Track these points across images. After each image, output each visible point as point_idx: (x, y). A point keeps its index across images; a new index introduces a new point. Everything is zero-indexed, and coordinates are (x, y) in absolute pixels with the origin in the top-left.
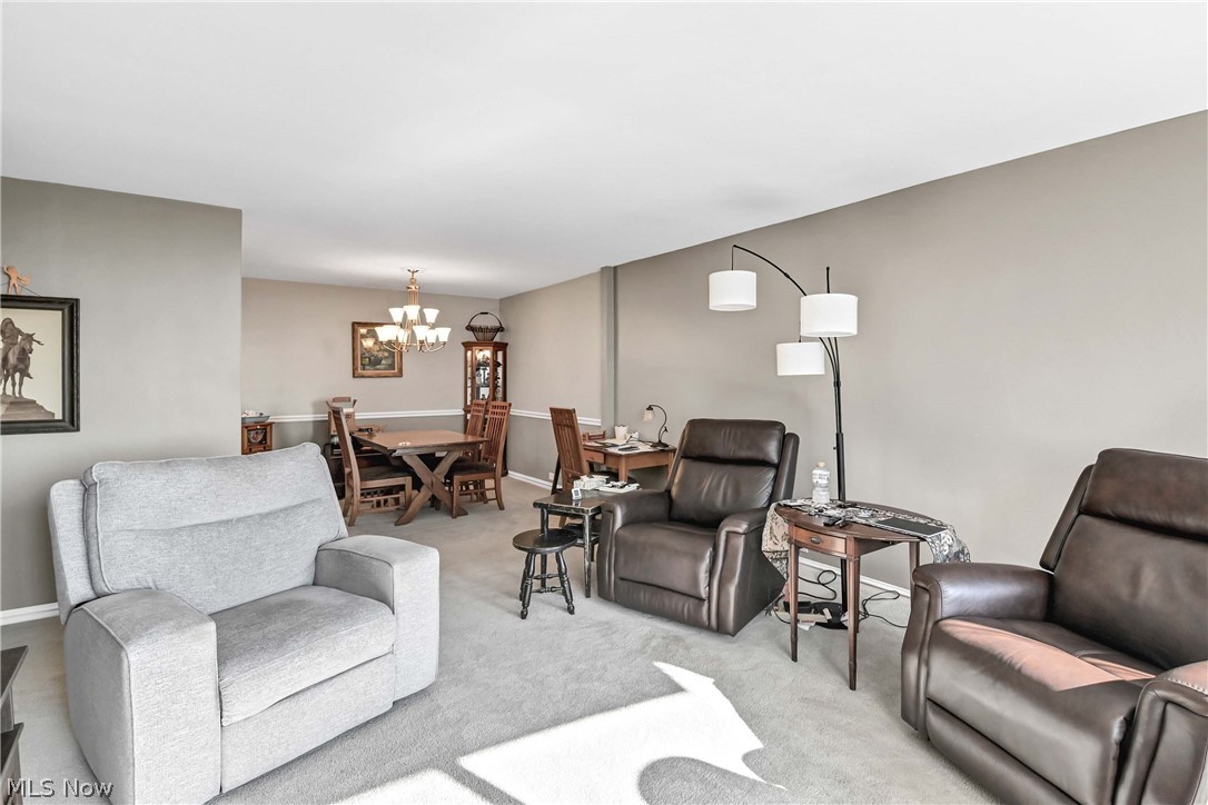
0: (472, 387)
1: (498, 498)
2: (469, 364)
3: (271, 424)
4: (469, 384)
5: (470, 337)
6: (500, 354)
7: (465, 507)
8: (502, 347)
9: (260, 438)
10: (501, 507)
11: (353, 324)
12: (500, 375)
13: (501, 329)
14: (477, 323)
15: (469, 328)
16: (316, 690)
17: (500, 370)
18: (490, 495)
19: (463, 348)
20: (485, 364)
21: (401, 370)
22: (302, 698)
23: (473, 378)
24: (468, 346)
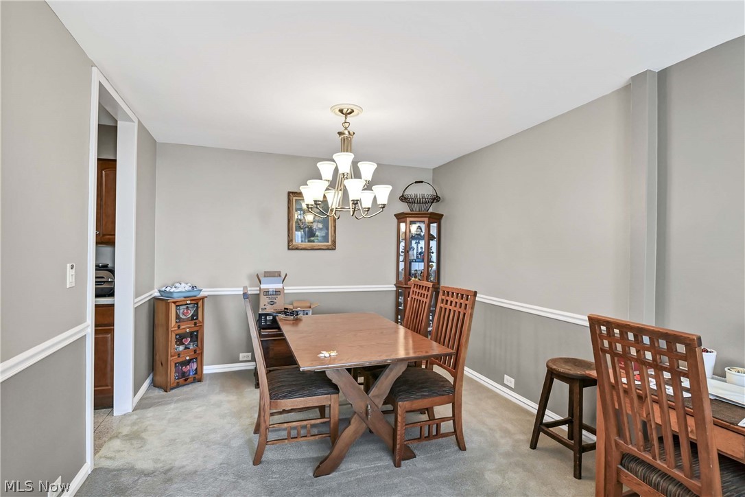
0: (405, 260)
1: (457, 433)
2: (402, 236)
3: (203, 299)
4: (401, 258)
5: (403, 208)
6: (434, 226)
7: (412, 445)
8: (436, 218)
9: (191, 313)
10: (461, 446)
11: (289, 193)
12: (434, 249)
13: (436, 199)
14: (411, 192)
15: (403, 199)
17: (433, 244)
18: (447, 427)
19: (395, 220)
20: (418, 237)
21: (334, 242)
23: (407, 251)
24: (401, 217)
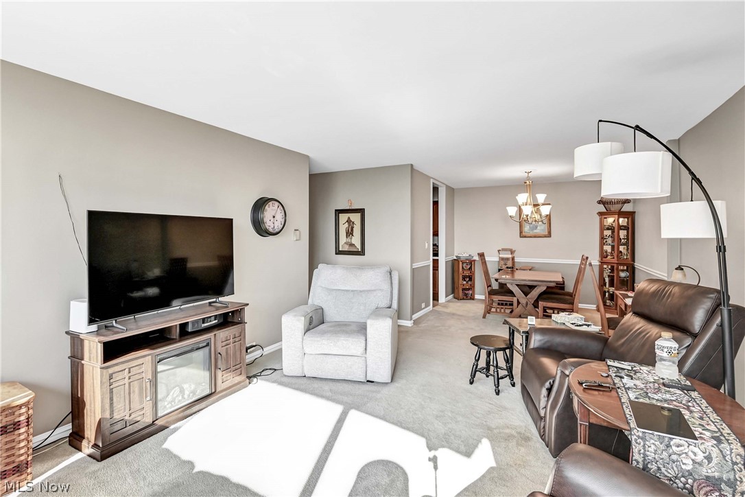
3: (473, 261)
8: (630, 215)
9: (469, 267)
15: (600, 202)
16: (333, 356)
21: (550, 233)
22: (328, 356)
24: (601, 214)
